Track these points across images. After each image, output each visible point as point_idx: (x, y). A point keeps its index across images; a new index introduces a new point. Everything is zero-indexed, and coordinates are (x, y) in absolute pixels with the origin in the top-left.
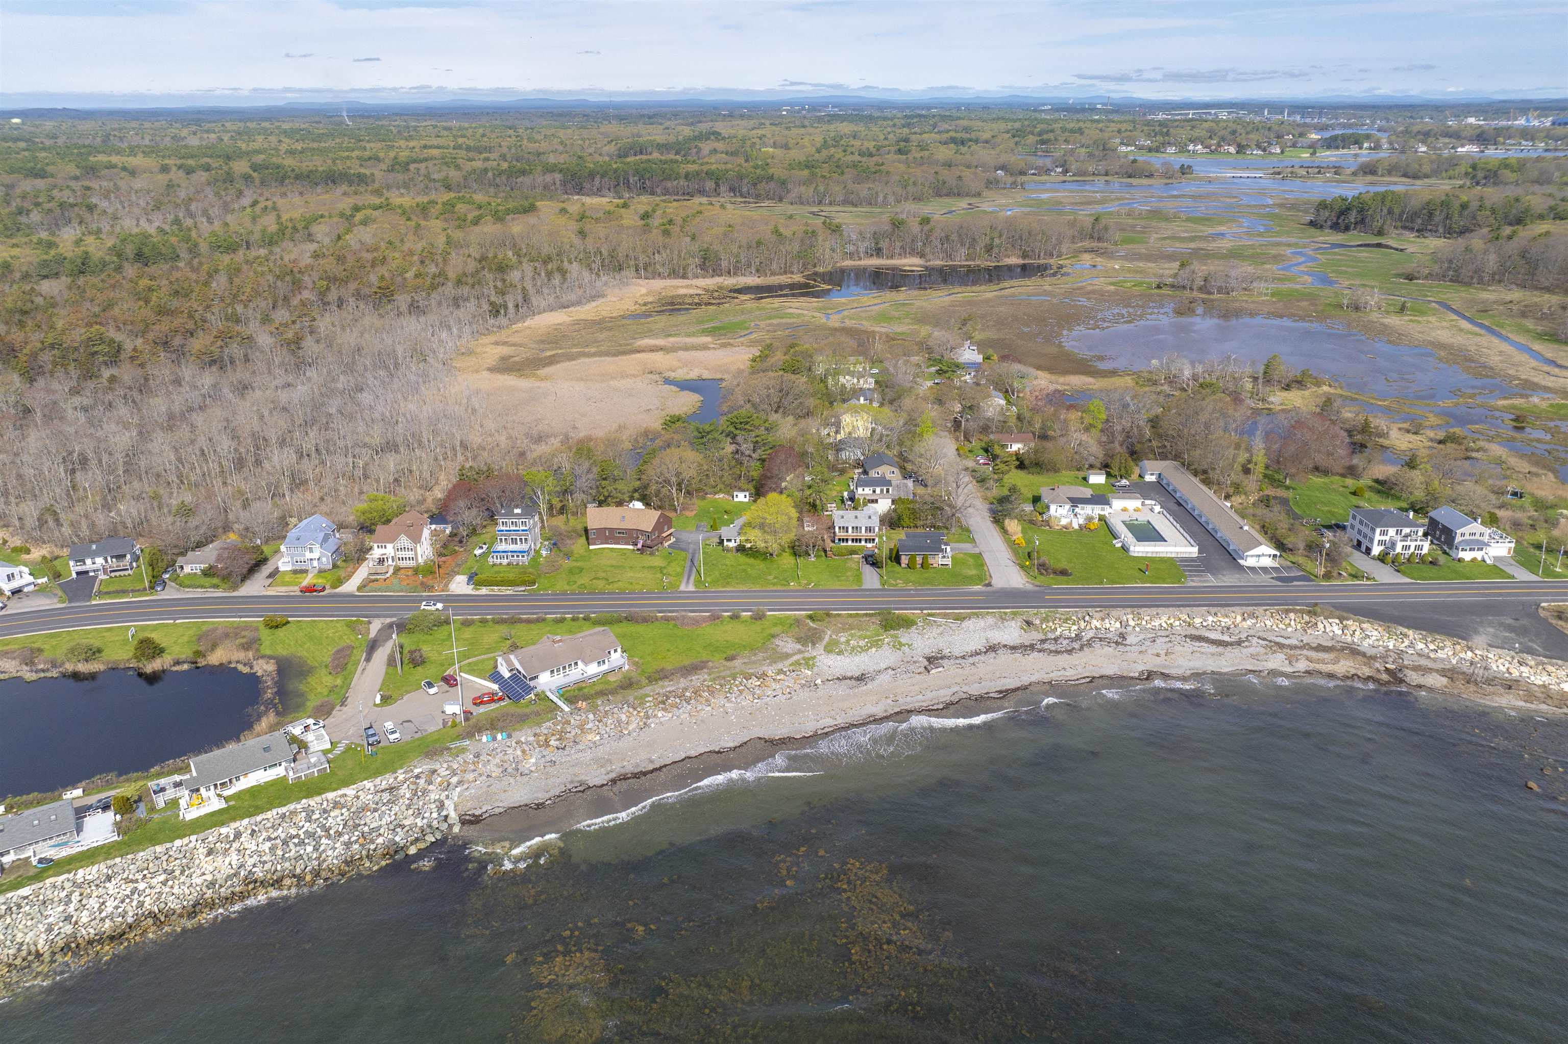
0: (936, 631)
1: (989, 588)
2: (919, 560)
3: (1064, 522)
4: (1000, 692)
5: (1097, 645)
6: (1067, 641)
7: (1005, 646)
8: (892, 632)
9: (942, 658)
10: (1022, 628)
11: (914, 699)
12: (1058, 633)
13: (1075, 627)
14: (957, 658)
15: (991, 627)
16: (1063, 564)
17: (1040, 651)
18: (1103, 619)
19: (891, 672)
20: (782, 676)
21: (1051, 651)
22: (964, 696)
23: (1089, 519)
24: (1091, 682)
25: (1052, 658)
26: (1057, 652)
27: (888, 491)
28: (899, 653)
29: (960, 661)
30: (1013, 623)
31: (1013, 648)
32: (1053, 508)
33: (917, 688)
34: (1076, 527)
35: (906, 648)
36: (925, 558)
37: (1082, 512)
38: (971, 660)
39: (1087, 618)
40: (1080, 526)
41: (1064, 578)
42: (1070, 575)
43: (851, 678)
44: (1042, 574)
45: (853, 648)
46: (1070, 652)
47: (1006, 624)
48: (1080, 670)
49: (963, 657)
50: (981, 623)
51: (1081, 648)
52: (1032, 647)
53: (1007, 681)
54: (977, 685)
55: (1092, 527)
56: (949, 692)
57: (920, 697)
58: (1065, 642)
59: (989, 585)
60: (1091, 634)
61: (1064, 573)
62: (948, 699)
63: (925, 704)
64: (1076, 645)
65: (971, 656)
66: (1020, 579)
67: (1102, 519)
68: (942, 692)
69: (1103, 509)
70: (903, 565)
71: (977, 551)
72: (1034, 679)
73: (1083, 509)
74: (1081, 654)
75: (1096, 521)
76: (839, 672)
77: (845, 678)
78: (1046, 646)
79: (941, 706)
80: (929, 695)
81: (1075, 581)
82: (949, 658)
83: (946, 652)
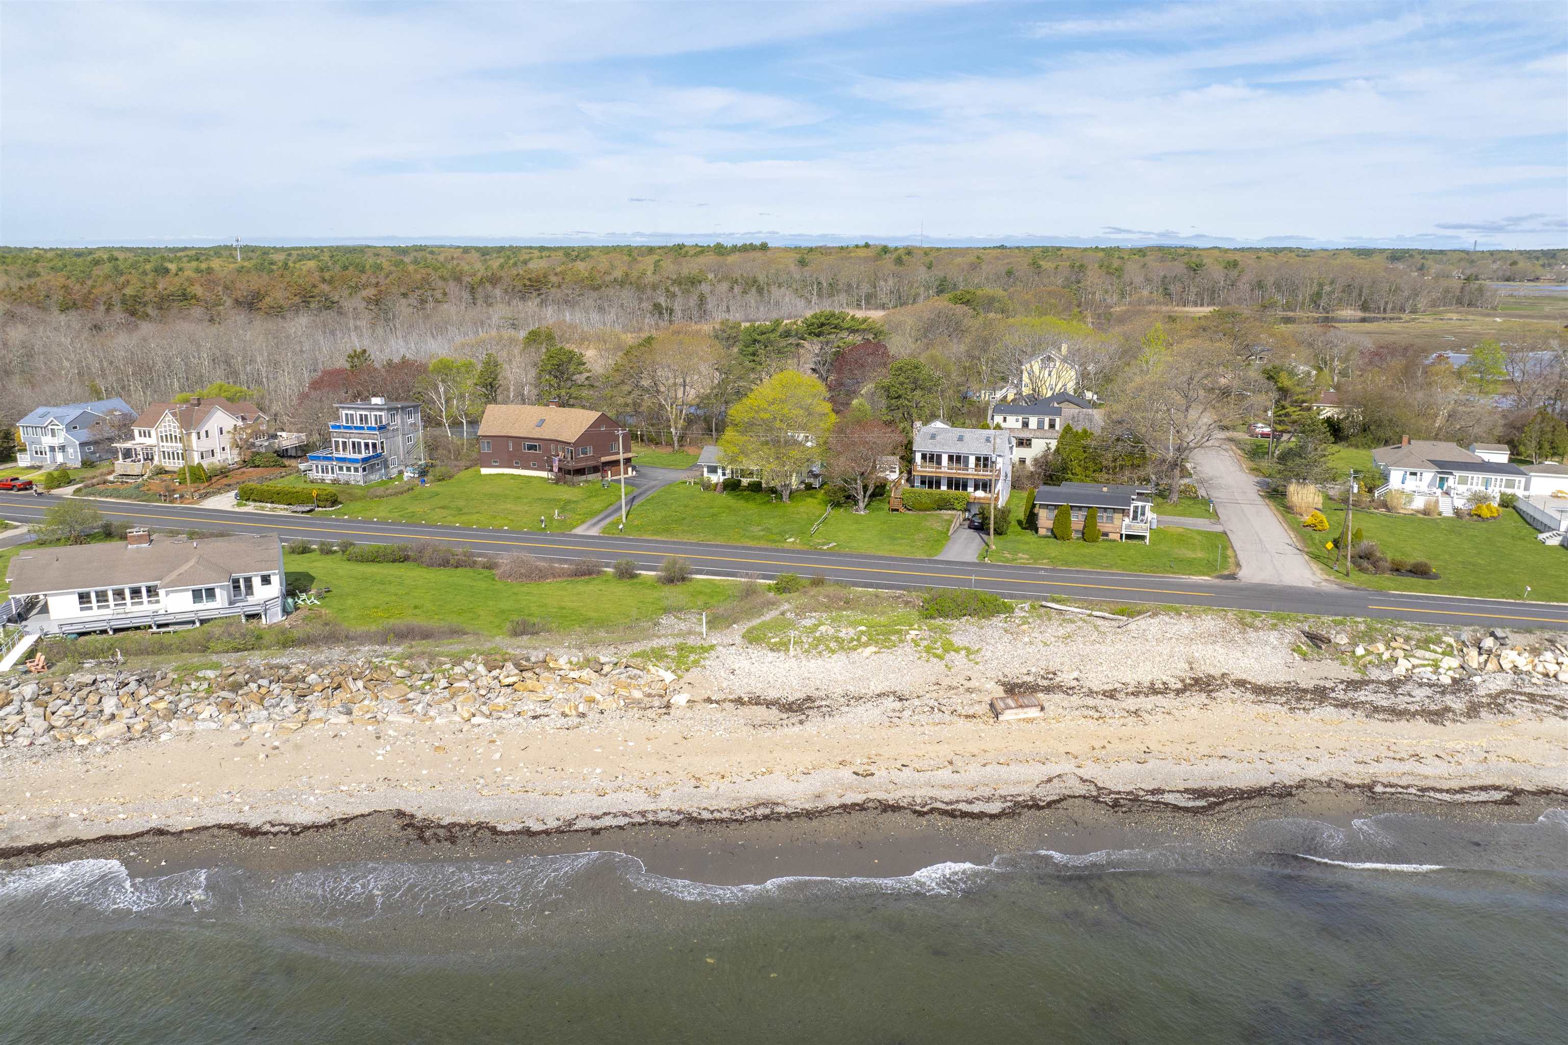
0: (1054, 630)
1: (1229, 582)
2: (1077, 520)
3: (1419, 503)
4: (1200, 793)
5: (1523, 710)
6: (1427, 691)
7: (1240, 683)
8: (939, 622)
9: (1048, 690)
10: (1296, 649)
11: (922, 777)
12: (1401, 669)
13: (1455, 663)
14: (1091, 693)
15: (1211, 638)
16: (1416, 557)
17: (1344, 705)
18: (1535, 652)
19: (891, 703)
20: (587, 674)
21: (1376, 709)
22: (1081, 790)
23: (1479, 499)
24: (1509, 801)
25: (1377, 726)
26: (1396, 713)
27: (1052, 426)
28: (937, 666)
29: (1099, 701)
30: (1273, 637)
31: (1264, 691)
32: (1396, 477)
33: (945, 751)
34: (1448, 512)
35: (959, 659)
36: (1090, 520)
37: (1462, 488)
38: (1132, 703)
39: (1488, 643)
40: (1457, 512)
41: (1422, 581)
42: (1436, 577)
43: (769, 704)
44: (1362, 570)
45: (819, 640)
46: (1437, 716)
47: (1252, 635)
48: (1469, 764)
49: (1111, 694)
50: (1184, 626)
51: (1473, 711)
52: (1321, 694)
53: (1232, 766)
54: (1130, 767)
55: (1485, 513)
56: (1038, 772)
57: (945, 775)
58: (1420, 694)
59: (1232, 577)
60: (1501, 683)
61: (1420, 571)
62: (1025, 791)
63: (948, 795)
64: (1458, 703)
65: (1135, 694)
66: (1307, 574)
67: (1507, 502)
68: (1017, 771)
69: (1510, 484)
70: (1042, 531)
71: (1219, 528)
72: (1314, 771)
73: (1463, 481)
74: (1472, 726)
75: (1495, 504)
76: (742, 687)
77: (756, 701)
78: (1362, 695)
79: (994, 808)
80: (973, 773)
81: (1444, 588)
82: (1068, 691)
83: (1067, 678)
